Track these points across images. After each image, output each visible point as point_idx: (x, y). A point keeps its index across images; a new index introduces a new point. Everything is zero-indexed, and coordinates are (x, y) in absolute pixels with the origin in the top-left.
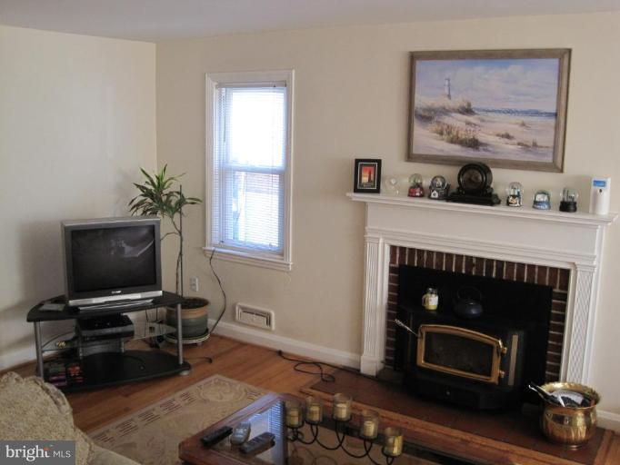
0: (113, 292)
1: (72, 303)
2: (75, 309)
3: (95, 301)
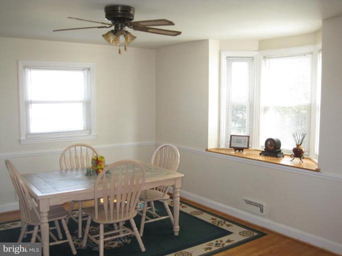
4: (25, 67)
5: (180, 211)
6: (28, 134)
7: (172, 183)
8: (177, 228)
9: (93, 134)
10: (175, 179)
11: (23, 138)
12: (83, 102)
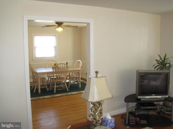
0: (152, 95)
1: (139, 97)
2: (140, 99)
3: (146, 97)
4: (34, 36)
5: (81, 82)
6: (35, 57)
7: (78, 71)
8: (80, 86)
9: (57, 58)
10: (79, 70)
11: (34, 58)
12: (54, 47)
